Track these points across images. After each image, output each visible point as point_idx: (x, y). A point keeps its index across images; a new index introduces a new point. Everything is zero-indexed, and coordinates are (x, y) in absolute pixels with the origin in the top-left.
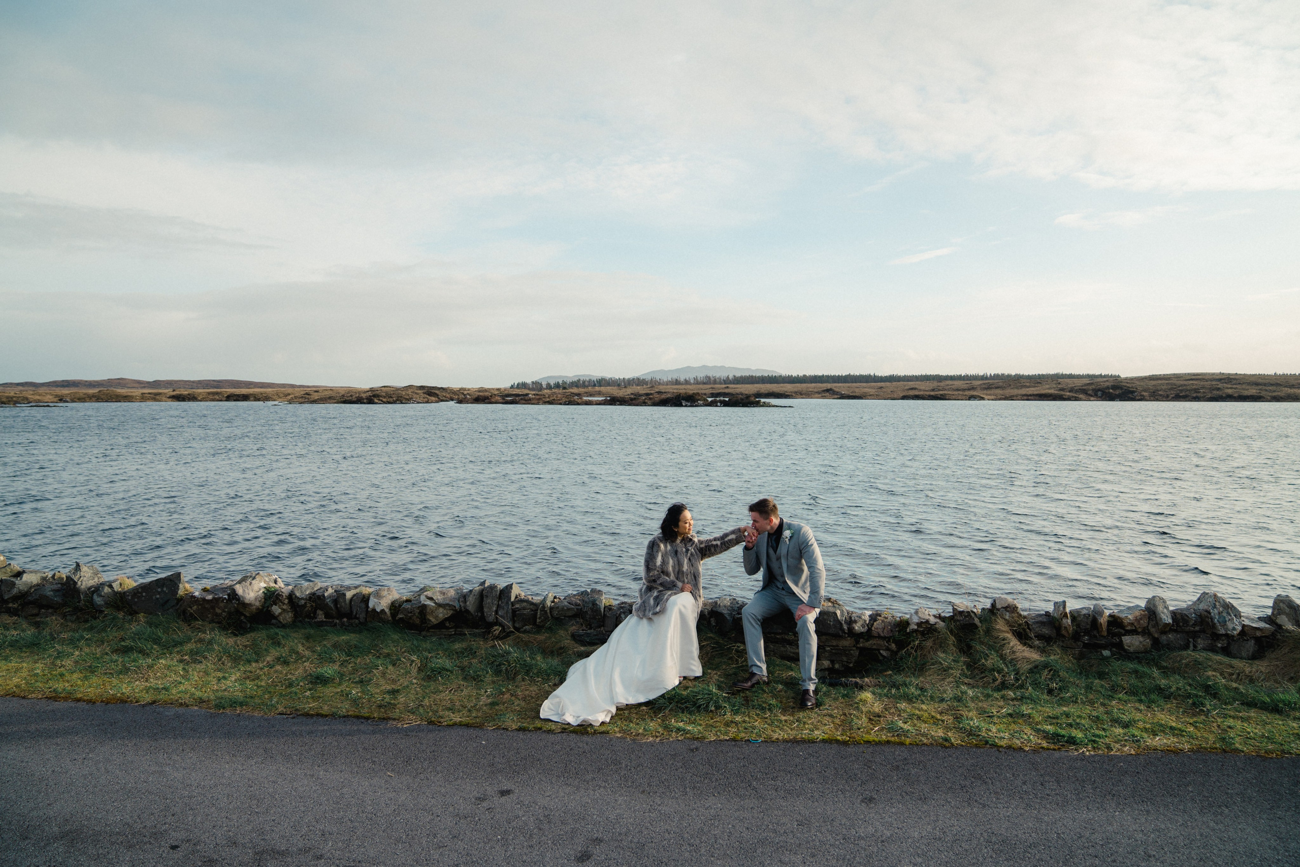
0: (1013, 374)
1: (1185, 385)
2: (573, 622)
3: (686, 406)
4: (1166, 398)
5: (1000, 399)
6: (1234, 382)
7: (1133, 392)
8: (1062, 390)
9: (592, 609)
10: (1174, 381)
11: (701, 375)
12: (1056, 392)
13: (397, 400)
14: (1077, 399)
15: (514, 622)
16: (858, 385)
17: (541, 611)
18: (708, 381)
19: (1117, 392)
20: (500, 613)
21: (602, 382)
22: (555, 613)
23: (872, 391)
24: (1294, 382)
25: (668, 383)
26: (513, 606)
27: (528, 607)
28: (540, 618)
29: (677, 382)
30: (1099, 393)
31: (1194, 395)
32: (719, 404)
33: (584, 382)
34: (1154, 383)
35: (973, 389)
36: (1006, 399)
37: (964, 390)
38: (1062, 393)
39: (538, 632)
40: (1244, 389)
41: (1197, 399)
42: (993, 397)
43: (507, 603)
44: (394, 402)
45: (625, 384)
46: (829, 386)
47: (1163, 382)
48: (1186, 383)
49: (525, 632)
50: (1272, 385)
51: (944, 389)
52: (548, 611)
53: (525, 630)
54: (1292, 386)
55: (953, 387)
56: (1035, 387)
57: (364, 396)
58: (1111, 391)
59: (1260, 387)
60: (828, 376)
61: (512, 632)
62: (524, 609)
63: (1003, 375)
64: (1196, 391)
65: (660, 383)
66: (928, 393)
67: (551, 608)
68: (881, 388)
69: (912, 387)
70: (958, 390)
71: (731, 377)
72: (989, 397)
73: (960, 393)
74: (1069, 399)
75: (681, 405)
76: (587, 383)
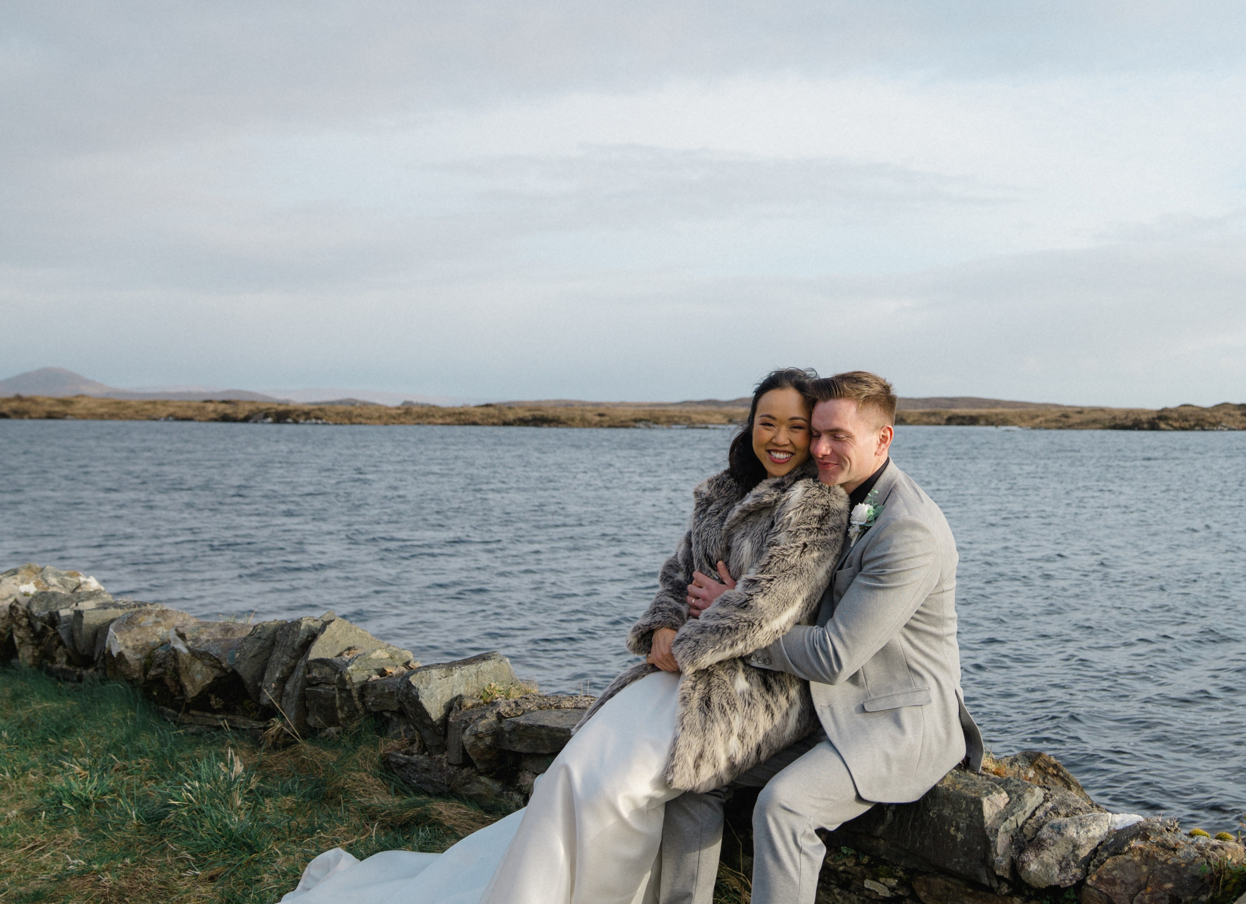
13: (1196, 425)
15: (306, 711)
17: (340, 691)
26: (308, 672)
27: (332, 678)
28: (341, 709)
44: (1191, 428)
52: (355, 694)
57: (1144, 418)
62: (326, 682)
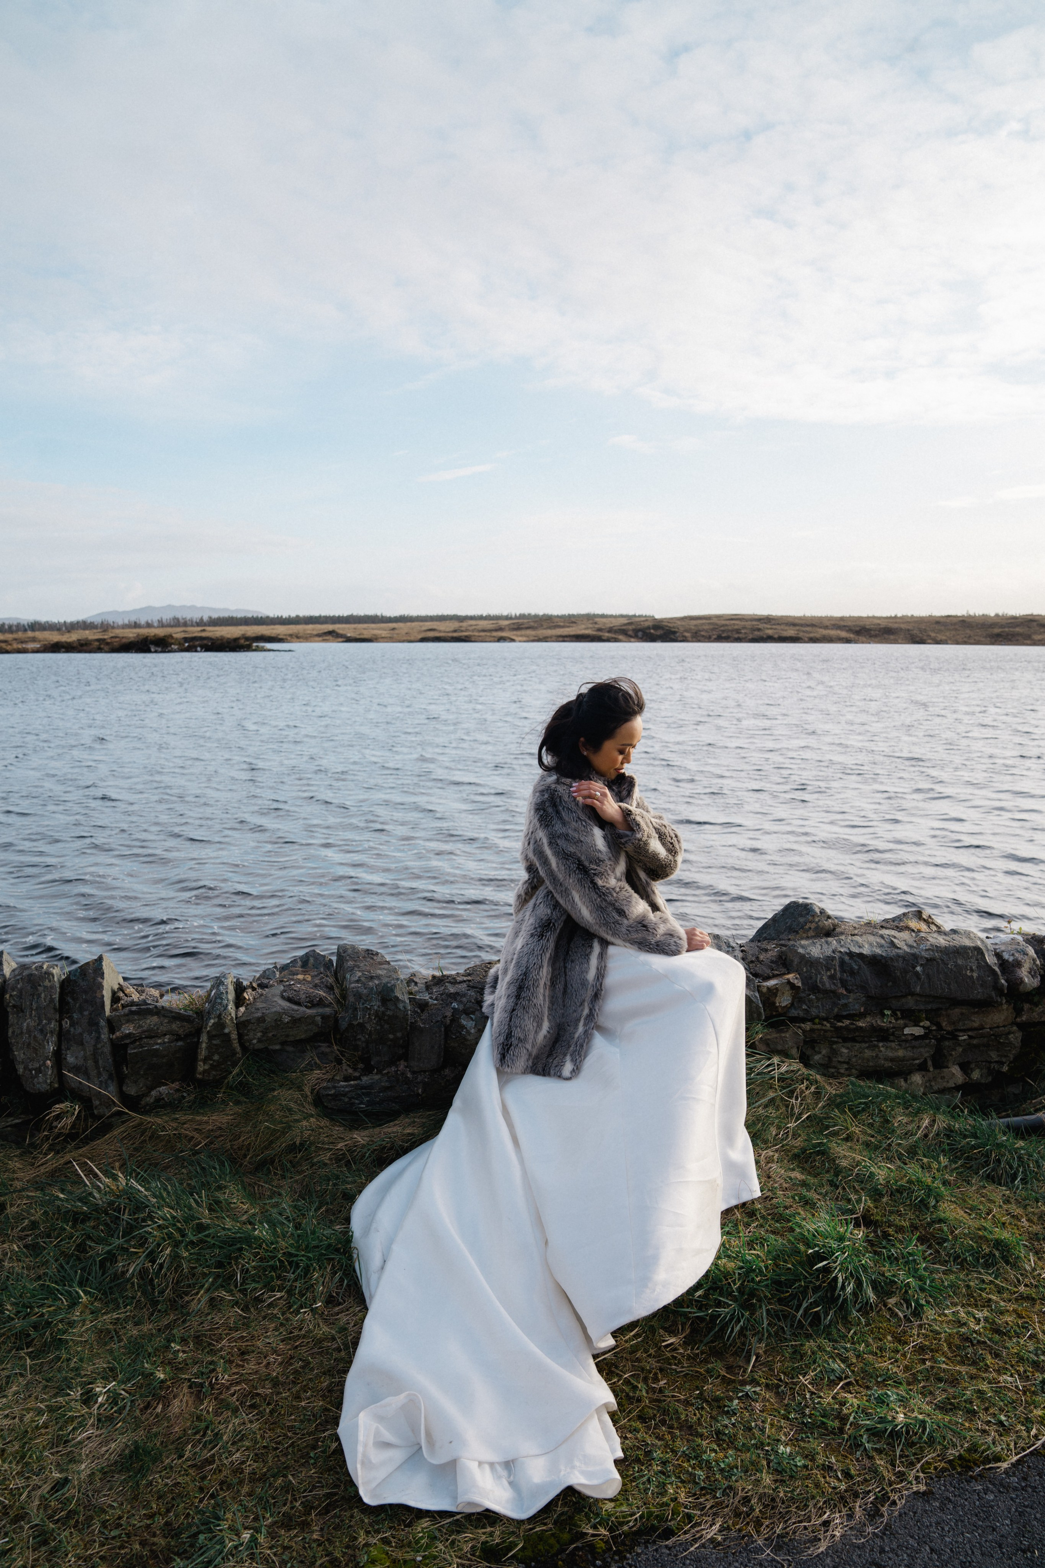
0: (541, 613)
1: (726, 625)
2: (311, 1056)
3: (156, 652)
4: (708, 639)
5: (533, 641)
6: (773, 622)
7: (675, 633)
8: (599, 630)
9: (380, 1017)
10: (715, 621)
11: (167, 616)
12: (594, 633)
14: (616, 640)
15: (120, 1080)
16: (365, 626)
17: (211, 1037)
18: (177, 623)
19: (659, 632)
20: (71, 1059)
21: (35, 626)
22: (255, 1038)
23: (384, 633)
24: (828, 623)
25: (124, 626)
26: (112, 1030)
27: (164, 1029)
28: (205, 1060)
29: (136, 625)
30: (640, 634)
31: (736, 636)
32: (199, 649)
33: (10, 627)
34: (694, 622)
35: (501, 629)
36: (539, 640)
37: (490, 631)
38: (600, 633)
39: (203, 1103)
40: (783, 630)
41: (739, 640)
42: (525, 639)
43: (93, 1024)
45: (66, 628)
46: (330, 627)
47: (704, 621)
48: (727, 622)
49: (160, 1105)
50: (808, 626)
51: (467, 630)
52: (234, 1036)
53: (158, 1100)
54: (826, 627)
55: (477, 627)
56: (568, 627)
58: (652, 631)
59: (798, 628)
60: (326, 617)
61: (120, 1114)
62: (152, 1034)
63: (529, 615)
64: (738, 631)
65: (113, 628)
66: (450, 635)
67: (241, 1025)
68: (394, 629)
69: (430, 627)
70: (484, 631)
71: (205, 618)
72: (520, 638)
73: (488, 634)
74: (608, 640)
75: (149, 651)
76: (14, 628)
